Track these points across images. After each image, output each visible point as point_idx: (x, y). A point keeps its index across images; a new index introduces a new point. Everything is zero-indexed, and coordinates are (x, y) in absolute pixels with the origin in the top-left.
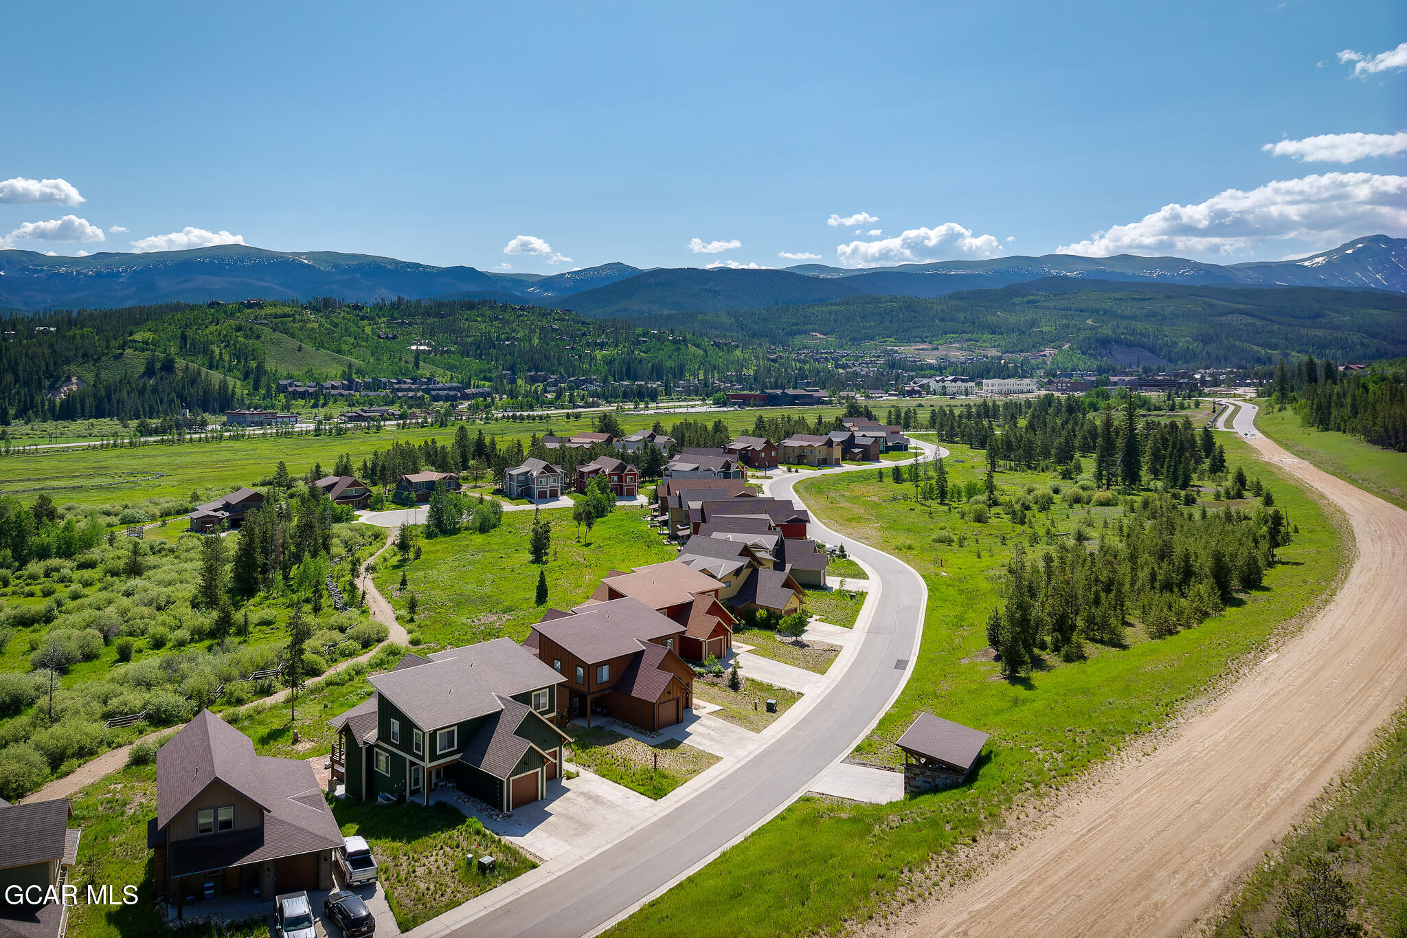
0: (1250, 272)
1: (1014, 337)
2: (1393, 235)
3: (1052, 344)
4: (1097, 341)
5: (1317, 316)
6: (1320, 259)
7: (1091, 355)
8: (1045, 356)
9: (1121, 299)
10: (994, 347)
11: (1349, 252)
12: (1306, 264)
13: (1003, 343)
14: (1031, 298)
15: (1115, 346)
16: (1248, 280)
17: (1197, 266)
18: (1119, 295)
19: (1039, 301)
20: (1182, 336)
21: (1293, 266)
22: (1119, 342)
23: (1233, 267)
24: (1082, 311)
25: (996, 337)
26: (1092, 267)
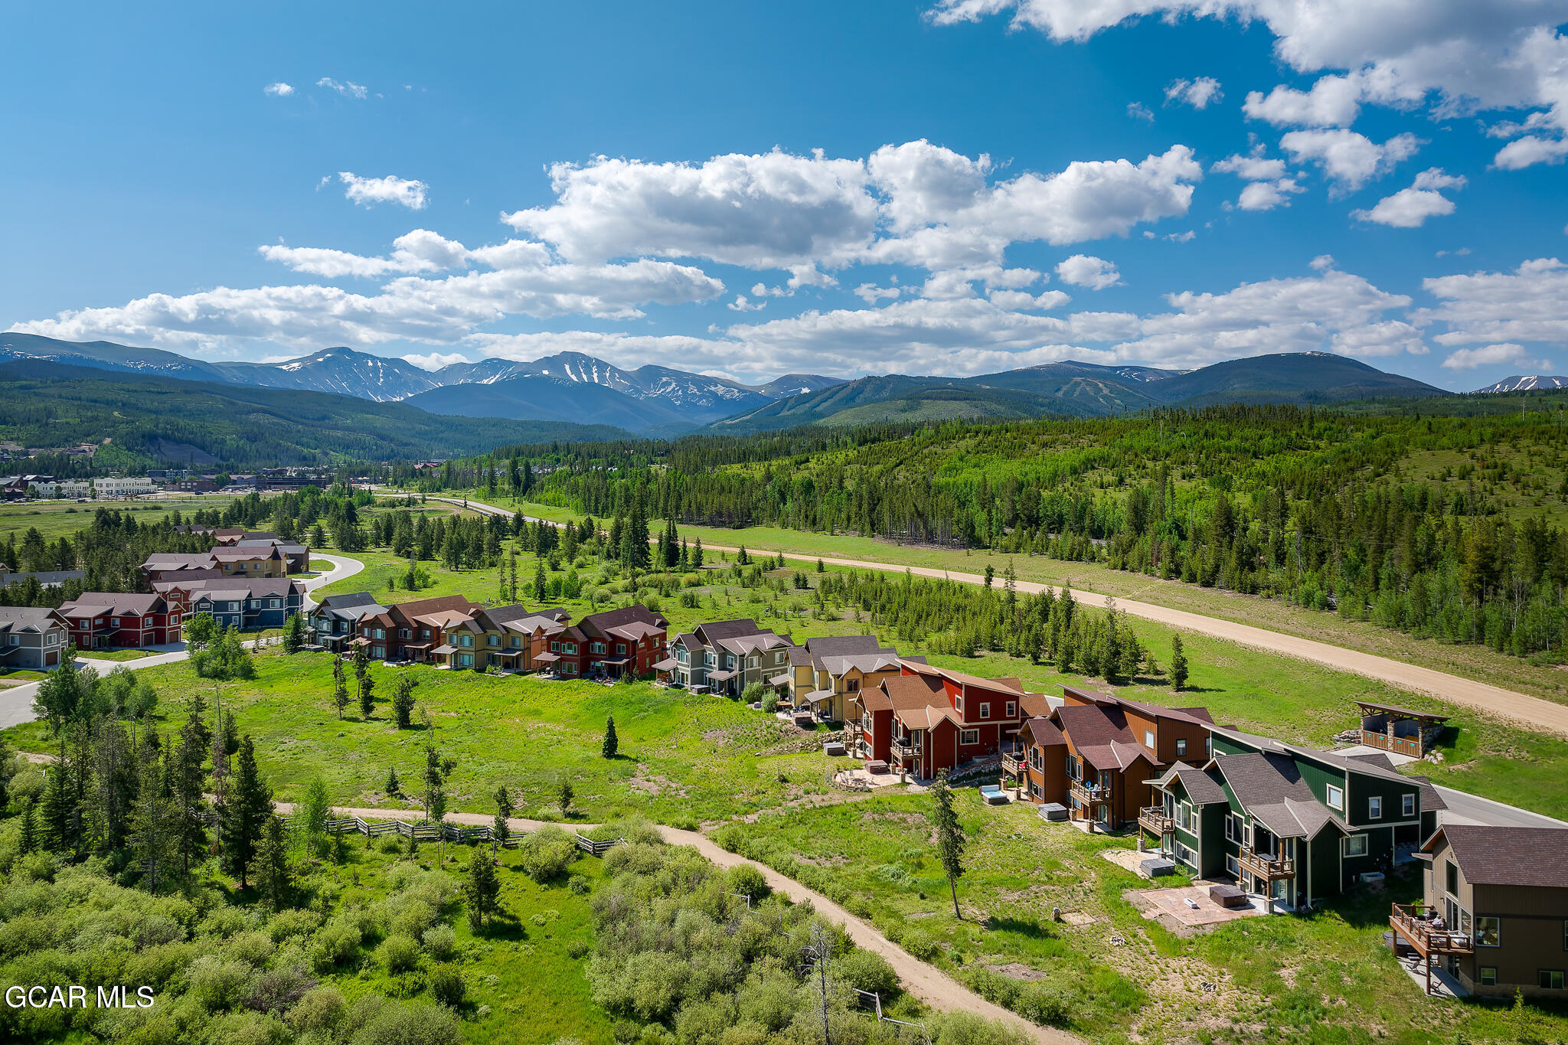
0: (236, 372)
1: (34, 429)
2: (355, 349)
3: (89, 439)
4: (143, 436)
5: (324, 418)
6: (296, 365)
7: (139, 451)
8: (84, 451)
9: (136, 391)
10: (12, 440)
11: (321, 360)
12: (284, 367)
13: (23, 435)
14: (24, 383)
15: (163, 442)
16: (235, 379)
17: (184, 361)
18: (132, 387)
19: (34, 387)
20: (227, 434)
21: (271, 368)
22: (166, 437)
23: (219, 366)
24: (96, 401)
25: (11, 428)
26: (66, 352)
